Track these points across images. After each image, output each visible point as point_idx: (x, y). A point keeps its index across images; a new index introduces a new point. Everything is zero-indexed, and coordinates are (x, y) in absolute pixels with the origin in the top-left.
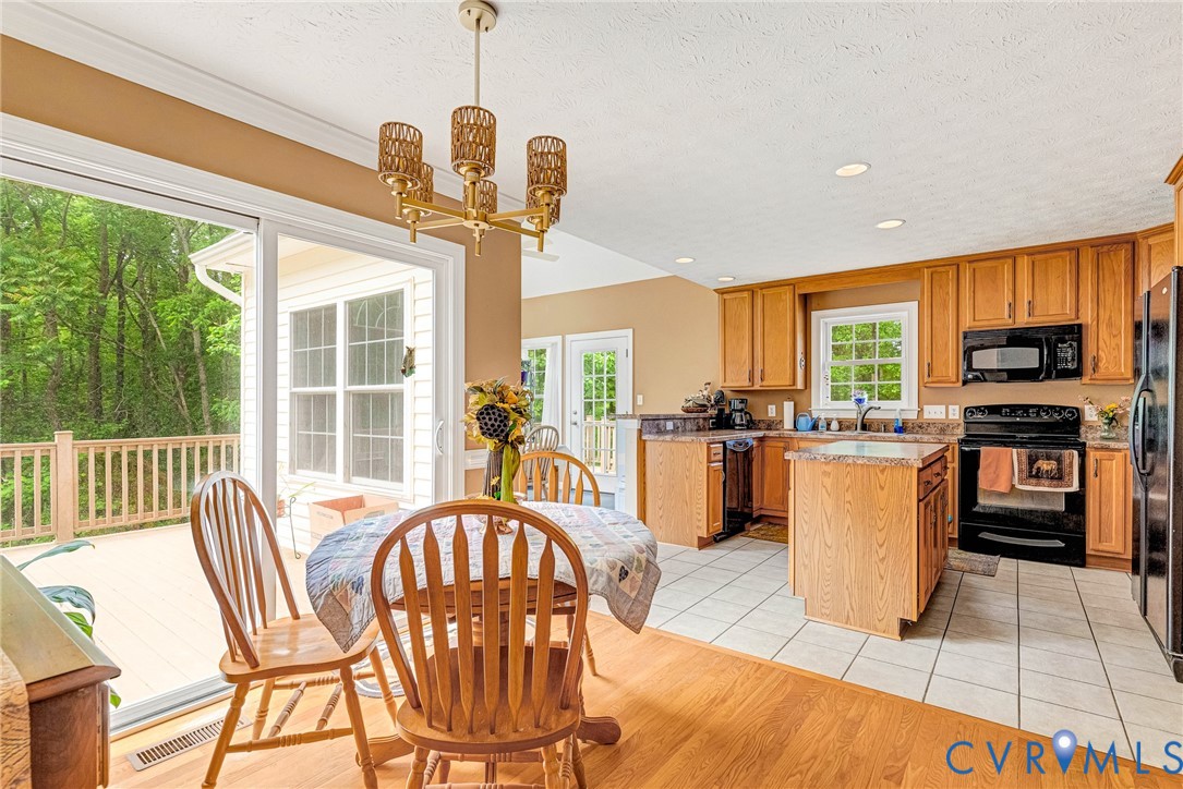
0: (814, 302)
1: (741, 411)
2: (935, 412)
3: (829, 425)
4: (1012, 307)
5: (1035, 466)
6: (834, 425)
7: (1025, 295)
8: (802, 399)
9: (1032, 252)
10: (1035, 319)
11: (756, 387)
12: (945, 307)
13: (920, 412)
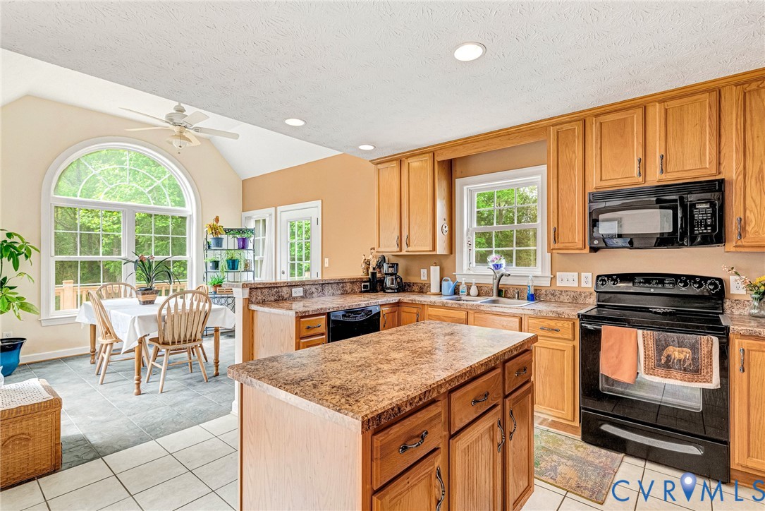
0: (458, 169)
1: (391, 275)
2: (567, 280)
3: (469, 289)
4: (643, 163)
5: (665, 354)
6: (474, 291)
7: (656, 148)
8: (447, 264)
9: (664, 98)
10: (669, 176)
11: (404, 253)
12: (572, 167)
13: (553, 279)
